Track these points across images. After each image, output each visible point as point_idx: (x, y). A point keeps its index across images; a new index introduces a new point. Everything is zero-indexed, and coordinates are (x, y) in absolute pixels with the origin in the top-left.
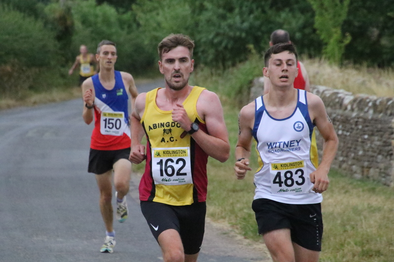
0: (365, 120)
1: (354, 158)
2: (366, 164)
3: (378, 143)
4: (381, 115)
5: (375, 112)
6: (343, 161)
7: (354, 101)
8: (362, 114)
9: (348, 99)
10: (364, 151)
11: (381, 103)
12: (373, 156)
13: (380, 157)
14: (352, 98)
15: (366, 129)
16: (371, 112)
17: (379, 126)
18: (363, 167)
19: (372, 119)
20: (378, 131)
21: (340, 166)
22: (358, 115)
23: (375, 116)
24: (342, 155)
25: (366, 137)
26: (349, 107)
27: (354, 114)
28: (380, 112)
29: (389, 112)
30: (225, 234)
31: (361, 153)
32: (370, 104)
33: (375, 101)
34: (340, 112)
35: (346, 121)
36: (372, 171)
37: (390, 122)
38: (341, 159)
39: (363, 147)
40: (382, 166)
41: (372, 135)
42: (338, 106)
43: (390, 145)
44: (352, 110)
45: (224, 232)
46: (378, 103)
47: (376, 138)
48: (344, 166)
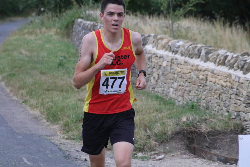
30: (35, 118)
45: (36, 117)
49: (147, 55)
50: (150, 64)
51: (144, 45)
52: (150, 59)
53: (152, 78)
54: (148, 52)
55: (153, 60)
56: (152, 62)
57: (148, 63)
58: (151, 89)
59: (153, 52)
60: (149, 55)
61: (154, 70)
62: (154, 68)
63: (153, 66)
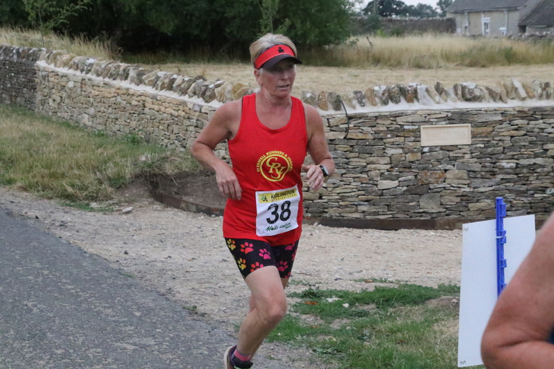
0: (11, 63)
1: (3, 89)
2: (14, 94)
3: (23, 80)
4: (24, 59)
5: (18, 57)
8: (8, 58)
10: (12, 84)
11: (23, 51)
12: (19, 89)
13: (25, 90)
15: (12, 69)
16: (15, 57)
17: (24, 68)
18: (11, 96)
19: (17, 62)
20: (22, 71)
22: (5, 58)
23: (20, 60)
25: (13, 74)
29: (31, 58)
31: (9, 85)
32: (14, 51)
33: (19, 49)
36: (18, 99)
37: (33, 66)
39: (10, 81)
40: (27, 96)
41: (18, 73)
43: (33, 81)
46: (20, 51)
47: (22, 76)
49: (40, 72)
50: (47, 83)
51: (35, 60)
52: (47, 78)
53: (51, 101)
54: (41, 70)
55: (52, 79)
56: (48, 81)
57: (43, 82)
58: (50, 114)
59: (51, 70)
60: (44, 73)
61: (54, 90)
62: (53, 88)
63: (52, 87)
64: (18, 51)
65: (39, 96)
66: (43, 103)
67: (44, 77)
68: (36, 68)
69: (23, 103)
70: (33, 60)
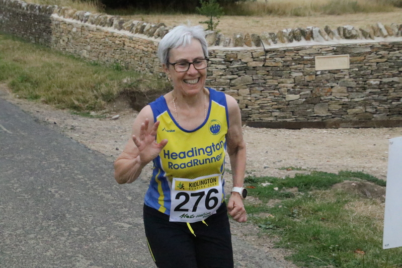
0: (35, 15)
1: (30, 33)
2: (37, 36)
3: (43, 27)
5: (39, 11)
6: (24, 34)
7: (28, 5)
8: (33, 12)
9: (24, 5)
10: (36, 30)
11: (42, 7)
12: (40, 33)
13: (44, 34)
14: (26, 4)
15: (36, 19)
16: (38, 11)
17: (43, 19)
18: (36, 38)
19: (39, 15)
20: (42, 21)
21: (23, 36)
23: (41, 14)
24: (23, 31)
25: (36, 23)
26: (25, 8)
27: (29, 12)
28: (43, 12)
29: (48, 12)
31: (34, 31)
32: (37, 8)
34: (21, 10)
35: (24, 15)
36: (40, 40)
37: (49, 17)
38: (23, 33)
39: (35, 28)
40: (46, 38)
41: (40, 22)
42: (19, 7)
43: (50, 28)
44: (27, 10)
46: (41, 7)
47: (42, 24)
48: (25, 36)
49: (54, 22)
50: (58, 29)
51: (50, 14)
53: (61, 41)
54: (55, 20)
55: (62, 26)
56: (60, 28)
57: (56, 29)
58: (61, 49)
59: (61, 20)
60: (56, 22)
61: (63, 34)
62: (63, 32)
63: (61, 31)
64: (39, 8)
65: (53, 38)
66: (57, 42)
67: (57, 25)
68: (51, 19)
69: (43, 42)
70: (49, 13)
